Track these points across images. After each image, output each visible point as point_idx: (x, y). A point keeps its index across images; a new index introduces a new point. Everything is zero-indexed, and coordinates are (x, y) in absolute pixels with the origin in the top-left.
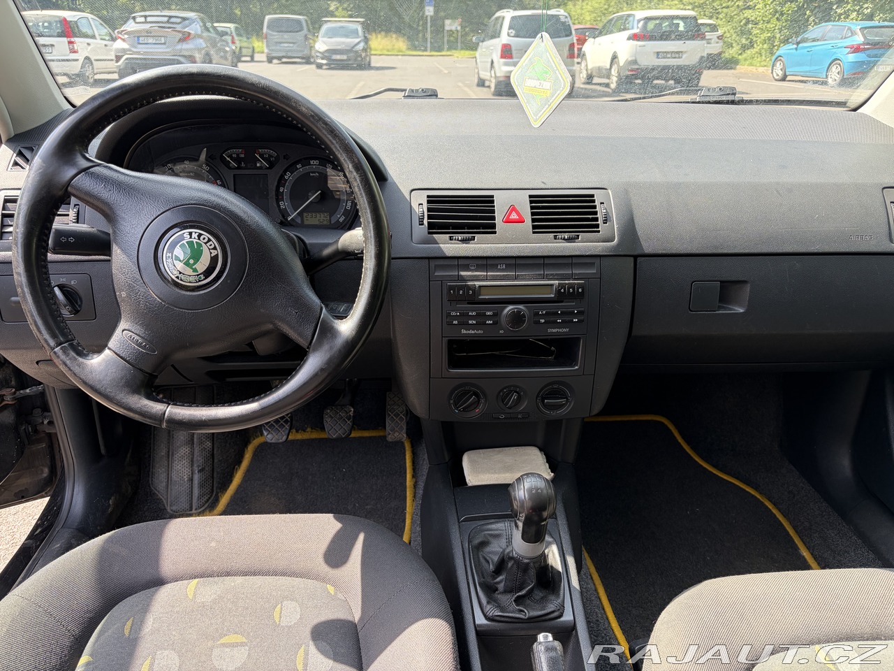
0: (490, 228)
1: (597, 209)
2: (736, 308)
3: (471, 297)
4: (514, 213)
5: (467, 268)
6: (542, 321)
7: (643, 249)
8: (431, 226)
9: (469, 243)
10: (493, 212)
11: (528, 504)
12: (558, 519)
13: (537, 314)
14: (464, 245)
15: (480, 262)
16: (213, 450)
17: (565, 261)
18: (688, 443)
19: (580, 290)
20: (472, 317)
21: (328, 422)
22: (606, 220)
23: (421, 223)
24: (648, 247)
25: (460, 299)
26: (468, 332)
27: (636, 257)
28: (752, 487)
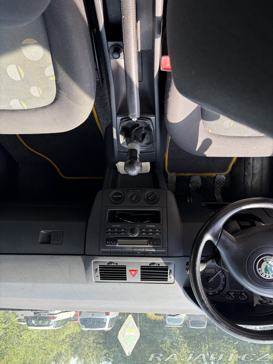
0: (143, 268)
1: (99, 274)
2: (44, 232)
3: (151, 241)
4: (133, 274)
5: (153, 253)
6: (123, 230)
7: (82, 258)
8: (167, 270)
9: (152, 262)
10: (141, 275)
11: (135, 164)
12: (117, 151)
13: (125, 233)
14: (154, 262)
15: (147, 255)
16: (244, 171)
17: (113, 254)
18: (54, 168)
19: (108, 242)
20: (151, 232)
21: (200, 181)
22: (96, 270)
23: (170, 271)
24: (80, 258)
25: (156, 240)
26: (152, 226)
27: (84, 254)
28: (30, 151)
